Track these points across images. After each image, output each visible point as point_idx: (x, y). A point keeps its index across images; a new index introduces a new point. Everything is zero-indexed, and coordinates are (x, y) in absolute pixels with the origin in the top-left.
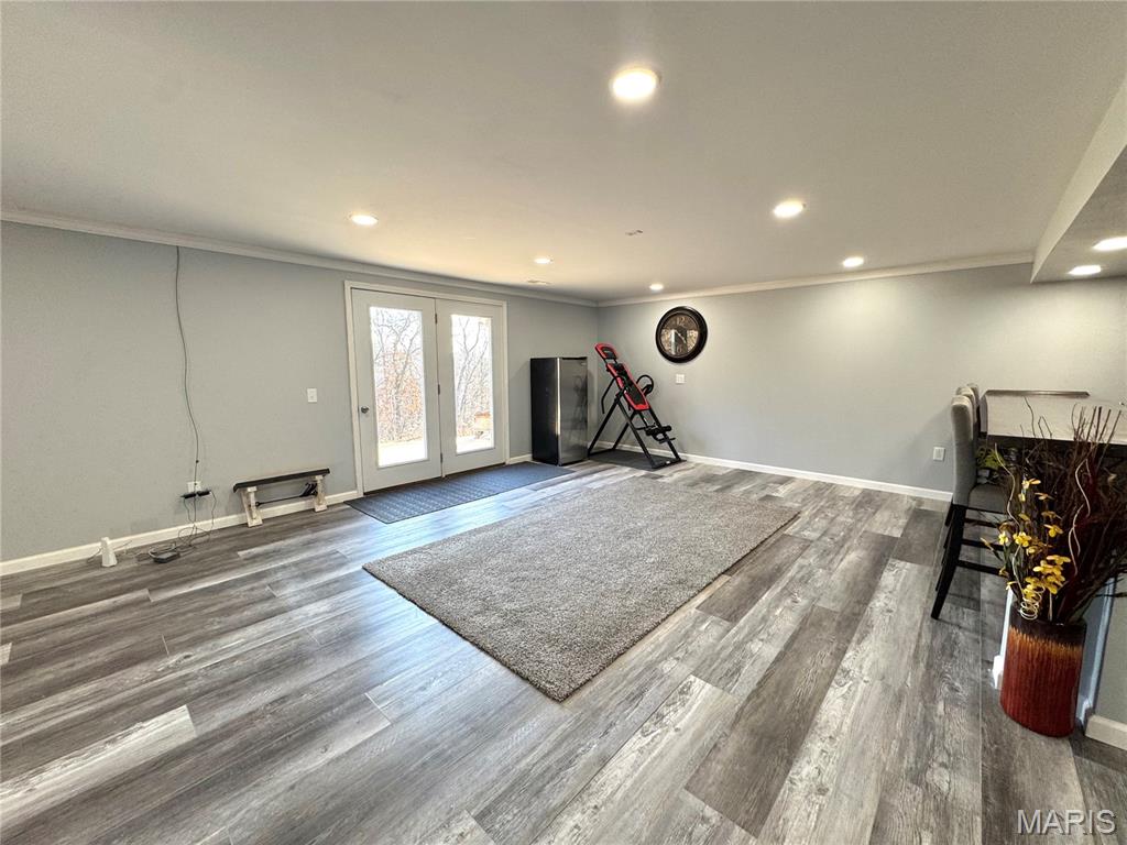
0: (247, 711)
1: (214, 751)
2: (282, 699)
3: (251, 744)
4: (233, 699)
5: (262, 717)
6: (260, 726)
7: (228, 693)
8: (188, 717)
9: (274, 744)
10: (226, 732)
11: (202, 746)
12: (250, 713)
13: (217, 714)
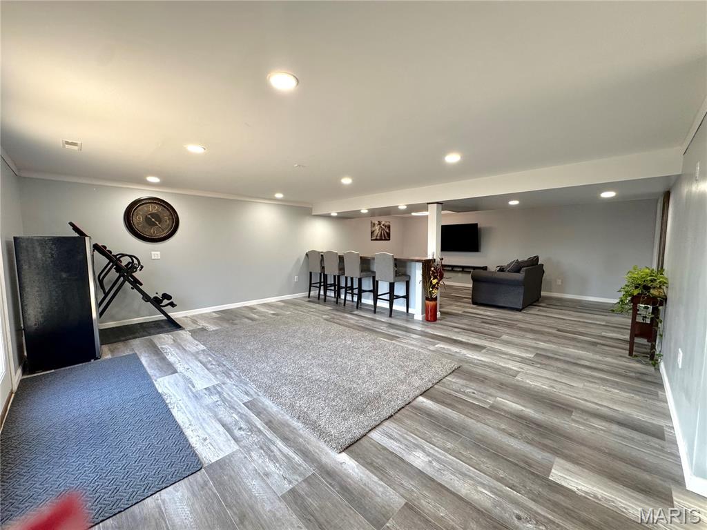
0: (528, 446)
1: (555, 445)
2: (511, 435)
3: (541, 434)
4: (528, 458)
5: (526, 437)
6: (530, 436)
7: (526, 463)
8: (553, 471)
9: (534, 426)
10: (545, 447)
11: (558, 452)
12: (528, 443)
13: (540, 457)
